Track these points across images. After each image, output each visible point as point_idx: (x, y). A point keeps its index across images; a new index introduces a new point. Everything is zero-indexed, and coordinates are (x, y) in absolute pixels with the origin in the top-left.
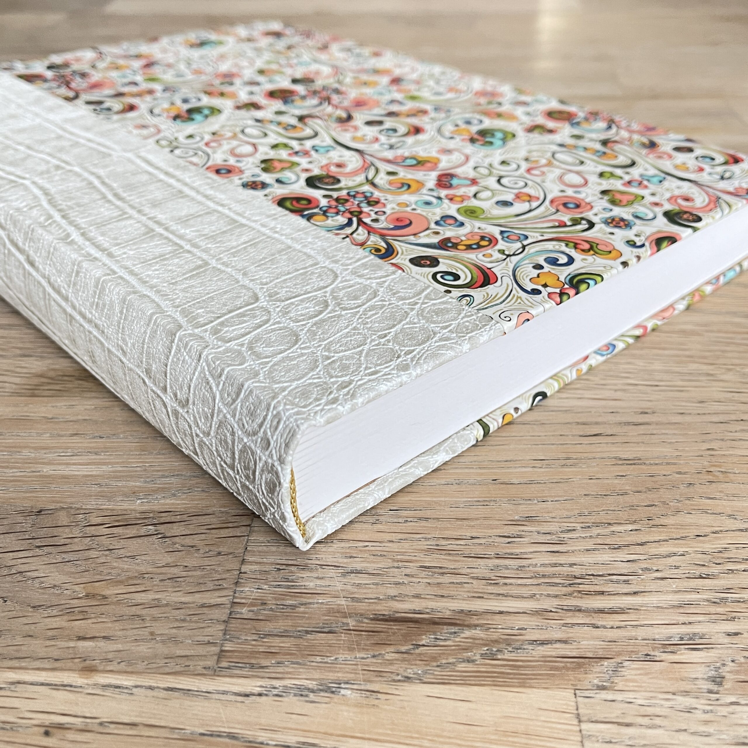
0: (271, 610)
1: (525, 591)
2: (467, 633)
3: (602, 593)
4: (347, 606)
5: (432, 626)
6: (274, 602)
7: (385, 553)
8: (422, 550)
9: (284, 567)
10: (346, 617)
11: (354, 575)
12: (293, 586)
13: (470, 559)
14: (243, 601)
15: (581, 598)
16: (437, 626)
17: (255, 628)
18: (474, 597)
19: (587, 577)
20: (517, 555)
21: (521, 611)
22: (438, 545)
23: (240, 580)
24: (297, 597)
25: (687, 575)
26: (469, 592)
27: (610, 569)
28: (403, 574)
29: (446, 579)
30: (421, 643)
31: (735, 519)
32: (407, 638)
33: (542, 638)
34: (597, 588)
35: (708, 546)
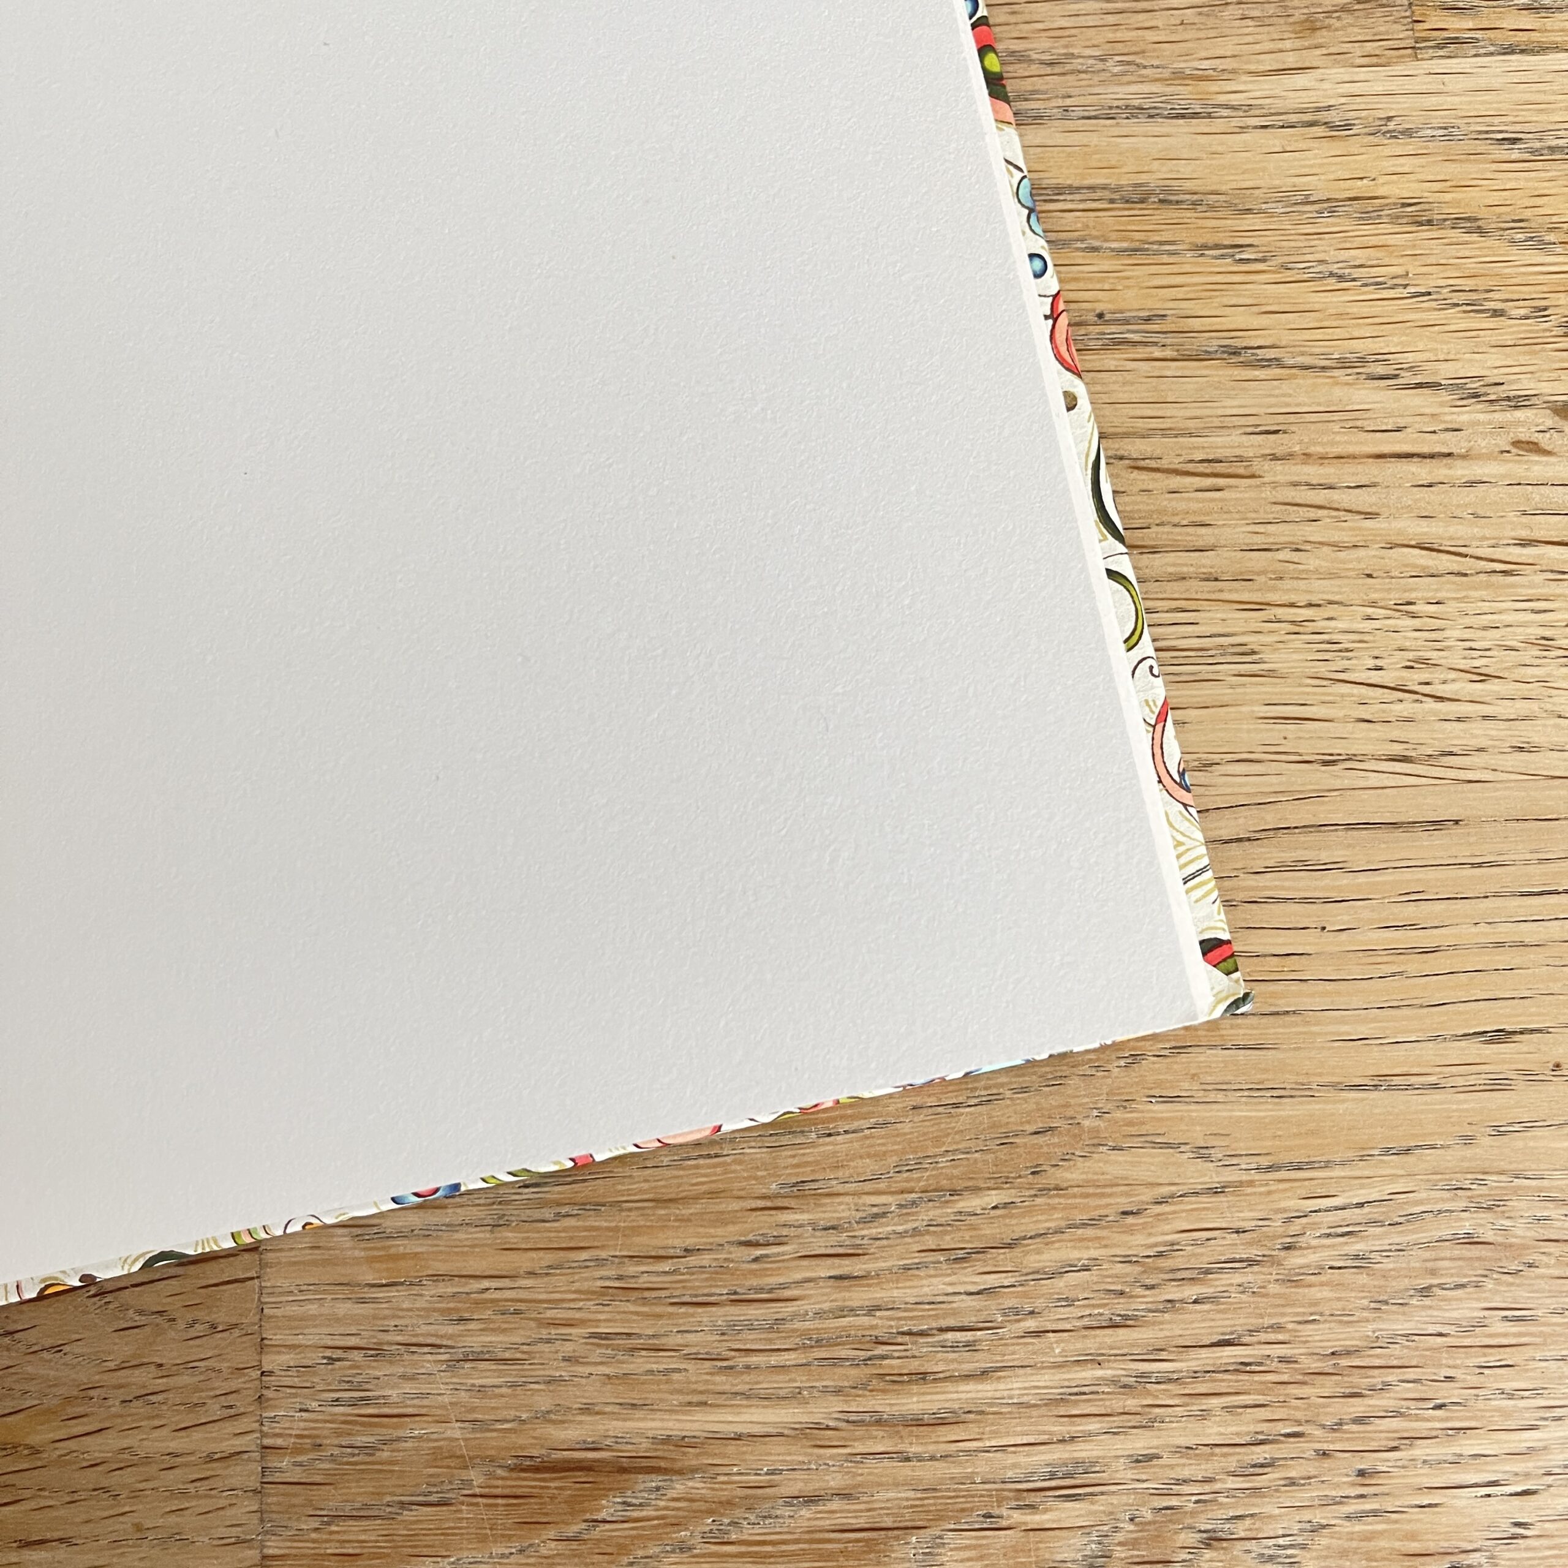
0: (332, 1459)
2: (679, 1487)
3: (922, 1377)
4: (465, 1440)
5: (619, 1477)
6: (336, 1442)
7: (522, 1306)
8: (594, 1293)
9: (338, 1354)
10: (466, 1467)
11: (468, 1365)
12: (362, 1399)
13: (683, 1310)
14: (279, 1442)
15: (884, 1391)
16: (626, 1476)
17: (309, 1503)
18: (690, 1404)
19: (900, 1340)
20: (771, 1291)
21: (773, 1431)
22: (620, 1278)
23: (265, 1392)
24: (376, 1425)
25: (1086, 1322)
26: (680, 1392)
27: (945, 1316)
28: (560, 1355)
29: (641, 1363)
30: (599, 1518)
31: (1207, 1158)
32: (575, 1508)
33: (810, 1488)
34: (914, 1365)
35: (1140, 1239)
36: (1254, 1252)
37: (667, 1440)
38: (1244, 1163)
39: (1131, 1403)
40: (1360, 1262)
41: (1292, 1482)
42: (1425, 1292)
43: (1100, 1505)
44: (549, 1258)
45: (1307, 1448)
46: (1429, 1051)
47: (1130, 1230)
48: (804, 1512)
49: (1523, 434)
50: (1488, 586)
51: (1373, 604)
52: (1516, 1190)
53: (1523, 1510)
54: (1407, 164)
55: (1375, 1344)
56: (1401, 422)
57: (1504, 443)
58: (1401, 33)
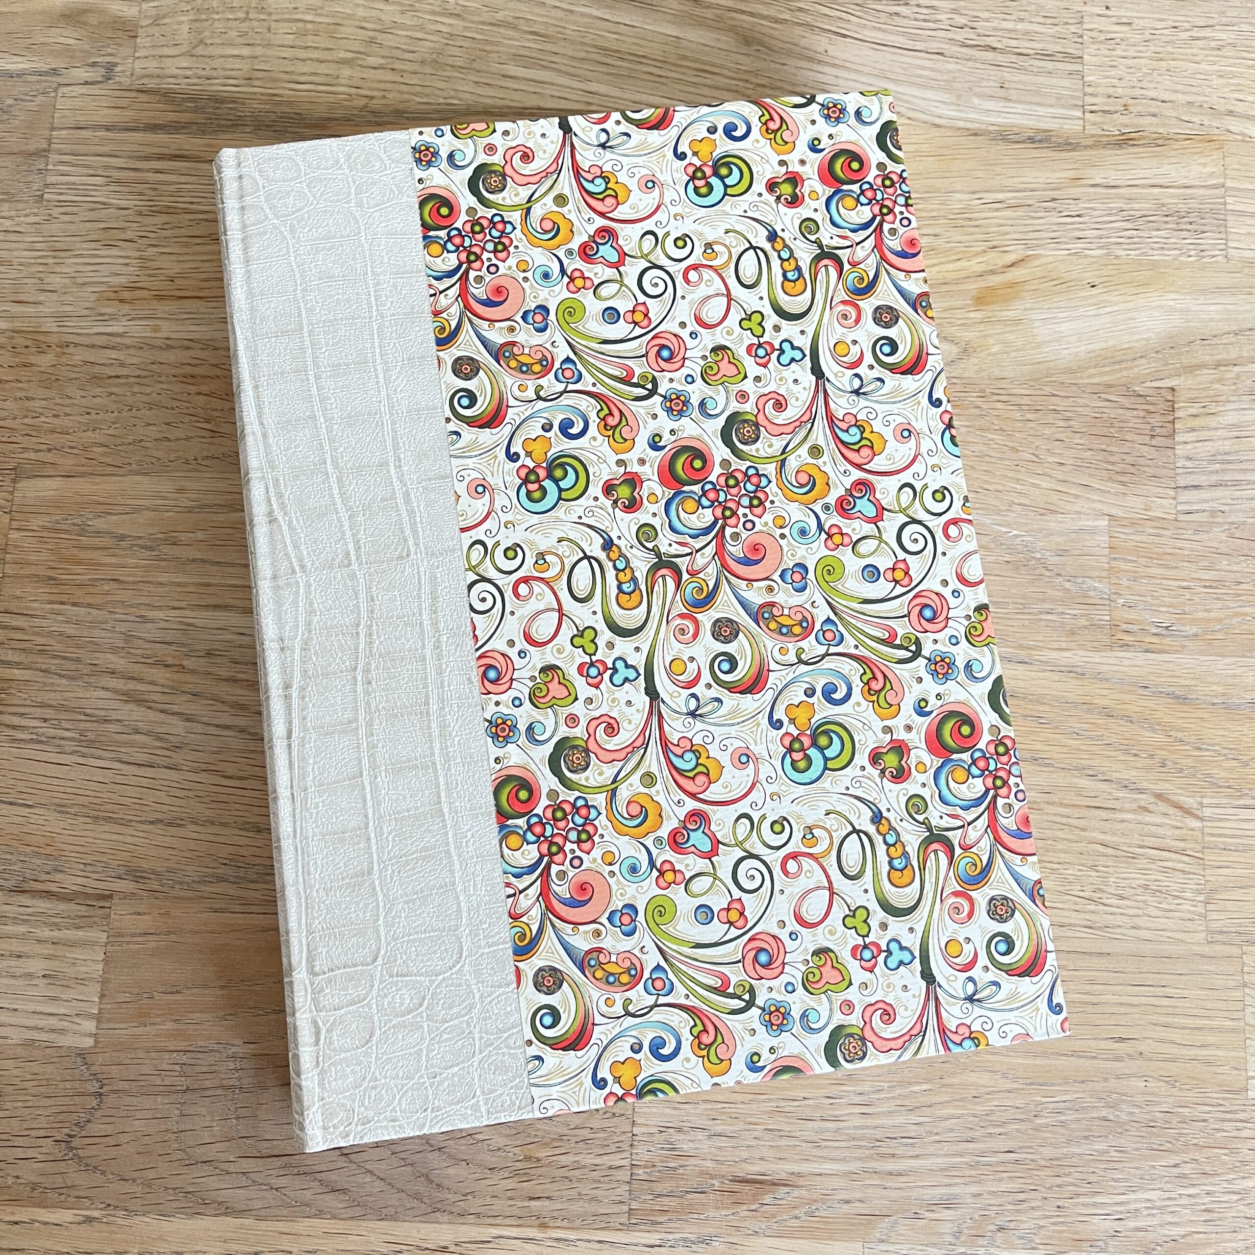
0: (659, 1171)
1: (837, 1154)
2: (796, 1193)
3: (893, 1155)
4: (713, 1168)
5: (773, 1187)
6: (662, 1165)
7: (738, 1115)
8: (767, 1112)
9: (664, 1129)
10: (713, 1179)
11: (716, 1138)
12: (673, 1148)
13: (802, 1121)
14: (639, 1163)
15: (878, 1160)
16: (776, 1187)
17: (650, 1189)
18: (803, 1160)
19: (885, 1140)
20: (837, 1117)
21: (834, 1173)
23: (634, 1142)
24: (677, 1159)
25: (957, 1139)
26: (799, 1154)
27: (903, 1132)
28: (753, 1137)
29: (783, 1142)
30: (765, 1203)
31: (1007, 1078)
32: (755, 1198)
33: (847, 1197)
34: (891, 1151)
35: (980, 1108)
36: (1021, 1117)
37: (793, 1173)
38: (1021, 1081)
39: (973, 1173)
40: (1063, 1124)
41: (1033, 1208)
42: (1086, 1138)
43: (959, 1212)
44: (751, 1097)
45: (1038, 1195)
46: (1093, 1043)
47: (977, 1104)
48: (846, 1206)
49: (1142, 804)
50: (1126, 862)
51: (1082, 865)
52: (1123, 1101)
53: (1118, 1226)
54: (1105, 692)
55: (1066, 1156)
56: (1097, 794)
57: (1135, 806)
58: (1107, 640)
